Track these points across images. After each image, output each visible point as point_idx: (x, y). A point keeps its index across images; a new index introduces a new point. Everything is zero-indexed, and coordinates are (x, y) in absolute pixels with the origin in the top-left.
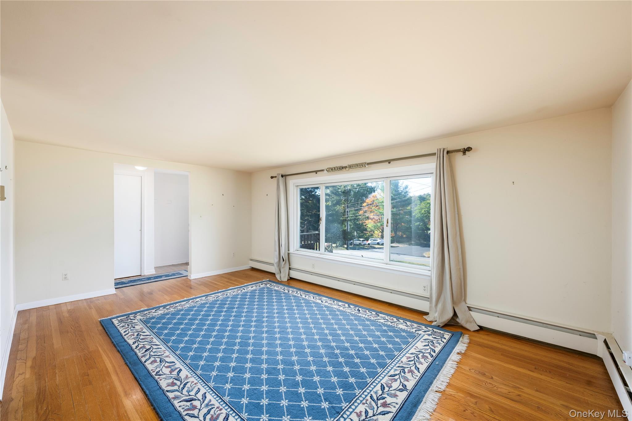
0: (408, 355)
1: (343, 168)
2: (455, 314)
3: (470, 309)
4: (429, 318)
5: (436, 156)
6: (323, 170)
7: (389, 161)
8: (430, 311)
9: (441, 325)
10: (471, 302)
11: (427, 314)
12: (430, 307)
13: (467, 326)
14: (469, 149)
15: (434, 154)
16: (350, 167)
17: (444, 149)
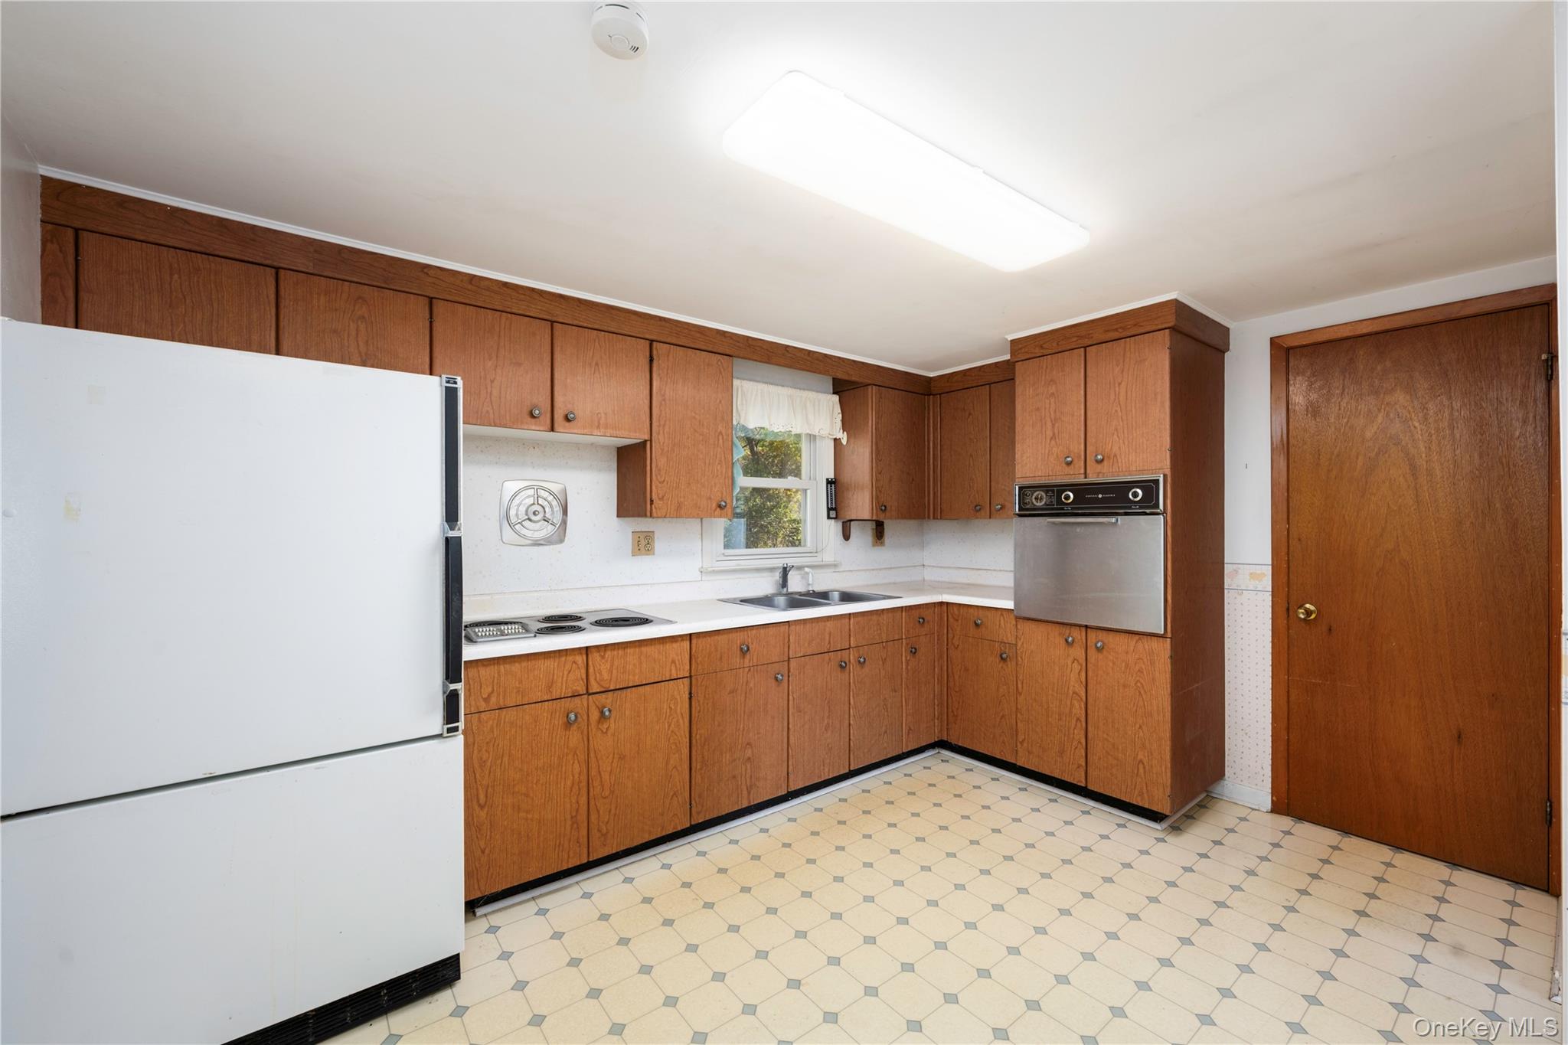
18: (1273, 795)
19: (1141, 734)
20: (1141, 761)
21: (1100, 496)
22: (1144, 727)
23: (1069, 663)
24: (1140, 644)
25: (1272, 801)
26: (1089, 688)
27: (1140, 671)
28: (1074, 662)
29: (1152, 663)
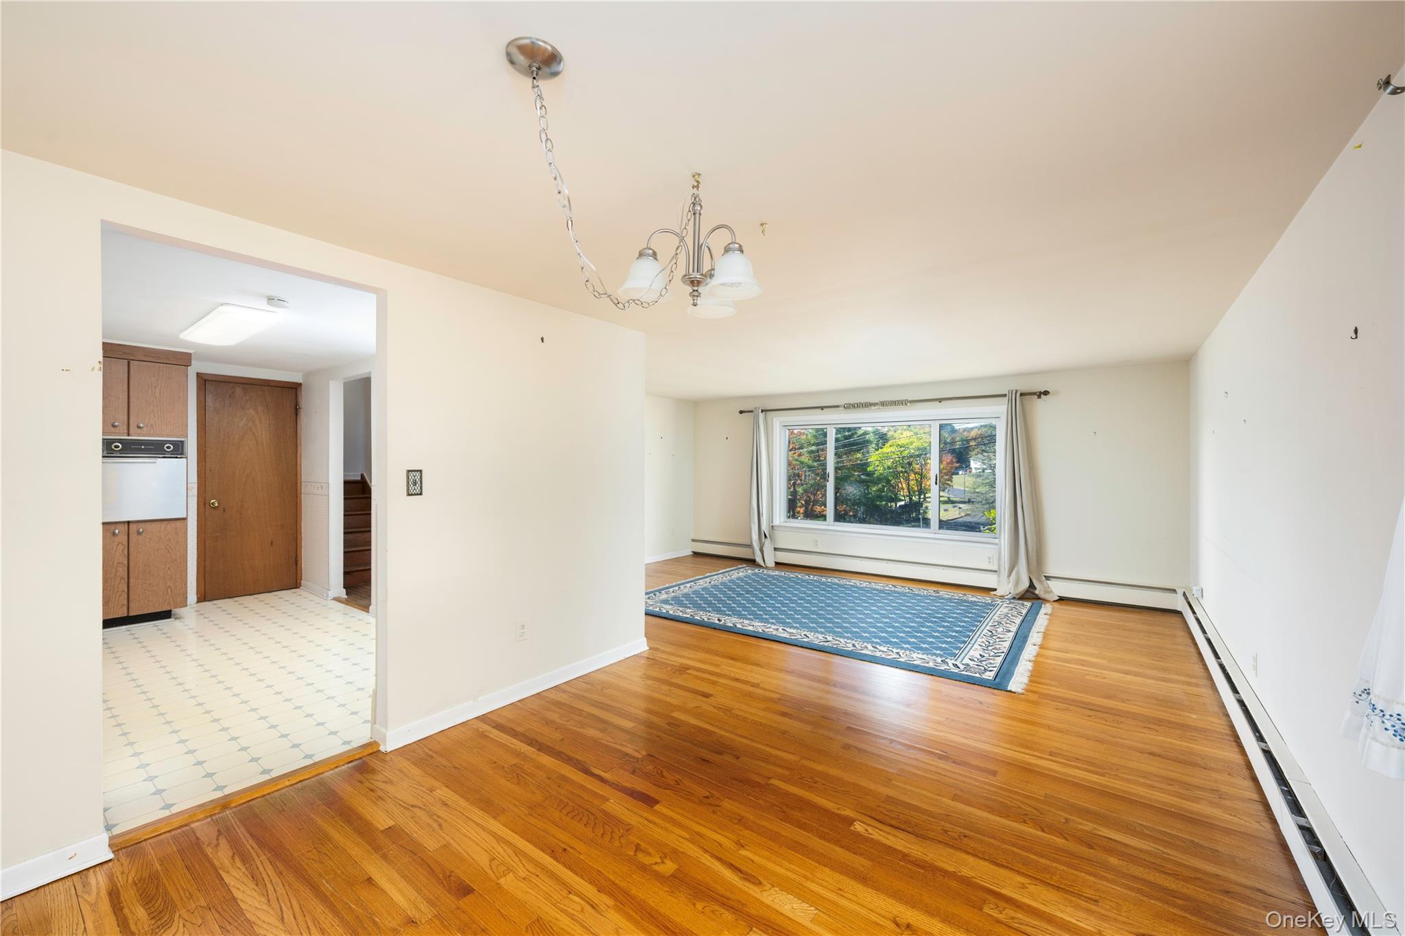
0: (988, 628)
1: (871, 404)
2: (1032, 586)
3: (1047, 578)
4: (998, 593)
5: (1007, 398)
6: (838, 406)
7: (940, 400)
8: (998, 585)
9: (1017, 597)
10: (1051, 572)
11: (995, 590)
12: (999, 581)
13: (1047, 596)
14: (1046, 393)
15: (1005, 395)
16: (883, 404)
17: (1016, 391)
18: (197, 594)
19: (169, 572)
20: (169, 587)
21: (143, 447)
22: (171, 569)
23: (115, 546)
24: (169, 525)
25: (197, 597)
26: (131, 558)
27: (169, 539)
28: (118, 545)
29: (177, 534)
